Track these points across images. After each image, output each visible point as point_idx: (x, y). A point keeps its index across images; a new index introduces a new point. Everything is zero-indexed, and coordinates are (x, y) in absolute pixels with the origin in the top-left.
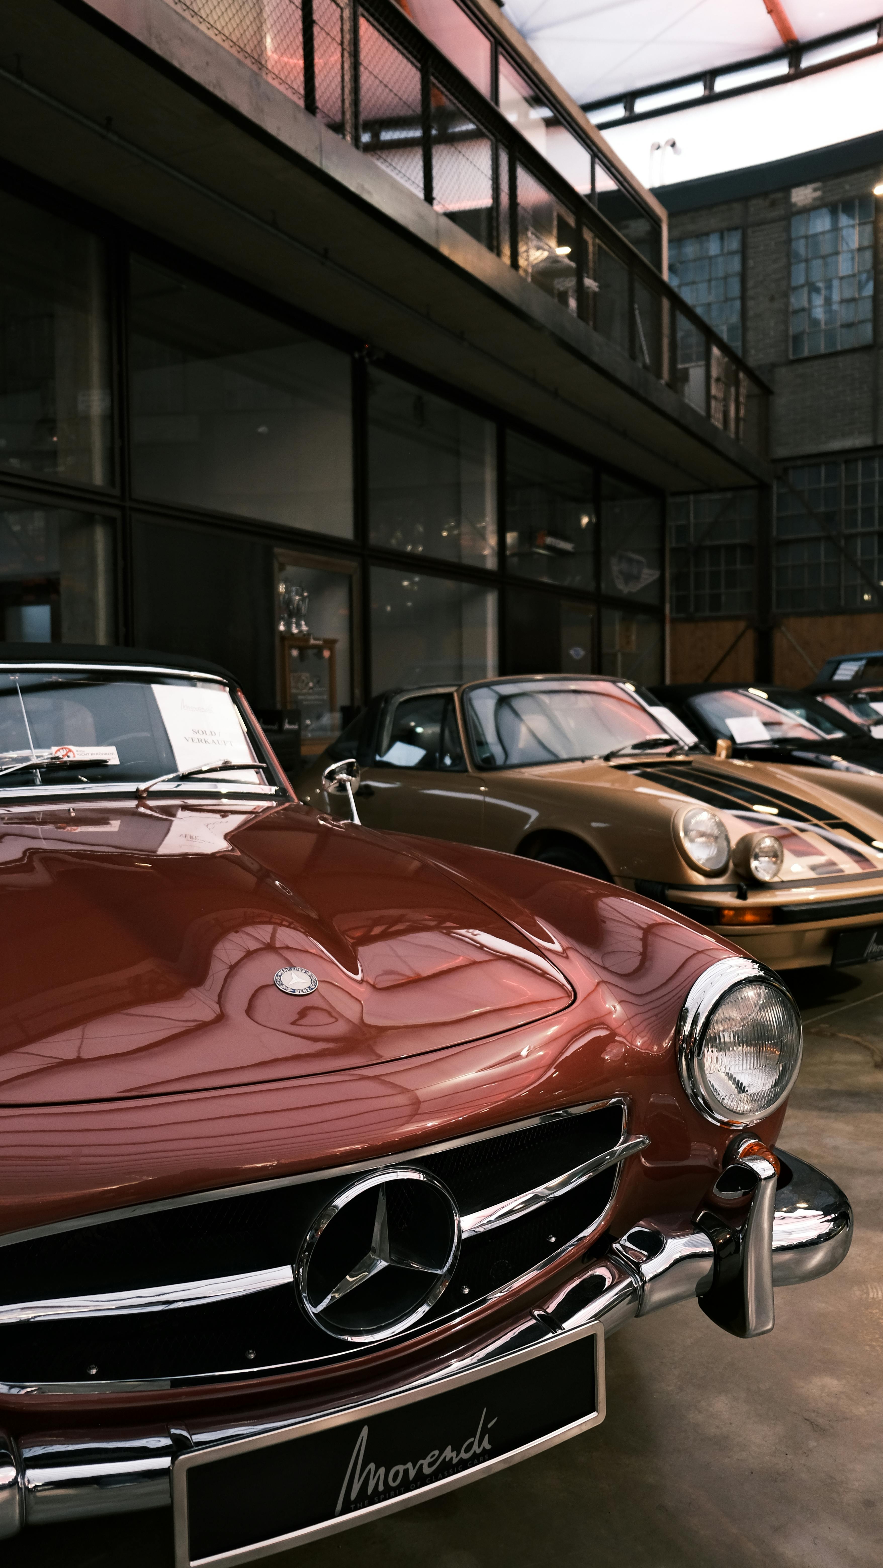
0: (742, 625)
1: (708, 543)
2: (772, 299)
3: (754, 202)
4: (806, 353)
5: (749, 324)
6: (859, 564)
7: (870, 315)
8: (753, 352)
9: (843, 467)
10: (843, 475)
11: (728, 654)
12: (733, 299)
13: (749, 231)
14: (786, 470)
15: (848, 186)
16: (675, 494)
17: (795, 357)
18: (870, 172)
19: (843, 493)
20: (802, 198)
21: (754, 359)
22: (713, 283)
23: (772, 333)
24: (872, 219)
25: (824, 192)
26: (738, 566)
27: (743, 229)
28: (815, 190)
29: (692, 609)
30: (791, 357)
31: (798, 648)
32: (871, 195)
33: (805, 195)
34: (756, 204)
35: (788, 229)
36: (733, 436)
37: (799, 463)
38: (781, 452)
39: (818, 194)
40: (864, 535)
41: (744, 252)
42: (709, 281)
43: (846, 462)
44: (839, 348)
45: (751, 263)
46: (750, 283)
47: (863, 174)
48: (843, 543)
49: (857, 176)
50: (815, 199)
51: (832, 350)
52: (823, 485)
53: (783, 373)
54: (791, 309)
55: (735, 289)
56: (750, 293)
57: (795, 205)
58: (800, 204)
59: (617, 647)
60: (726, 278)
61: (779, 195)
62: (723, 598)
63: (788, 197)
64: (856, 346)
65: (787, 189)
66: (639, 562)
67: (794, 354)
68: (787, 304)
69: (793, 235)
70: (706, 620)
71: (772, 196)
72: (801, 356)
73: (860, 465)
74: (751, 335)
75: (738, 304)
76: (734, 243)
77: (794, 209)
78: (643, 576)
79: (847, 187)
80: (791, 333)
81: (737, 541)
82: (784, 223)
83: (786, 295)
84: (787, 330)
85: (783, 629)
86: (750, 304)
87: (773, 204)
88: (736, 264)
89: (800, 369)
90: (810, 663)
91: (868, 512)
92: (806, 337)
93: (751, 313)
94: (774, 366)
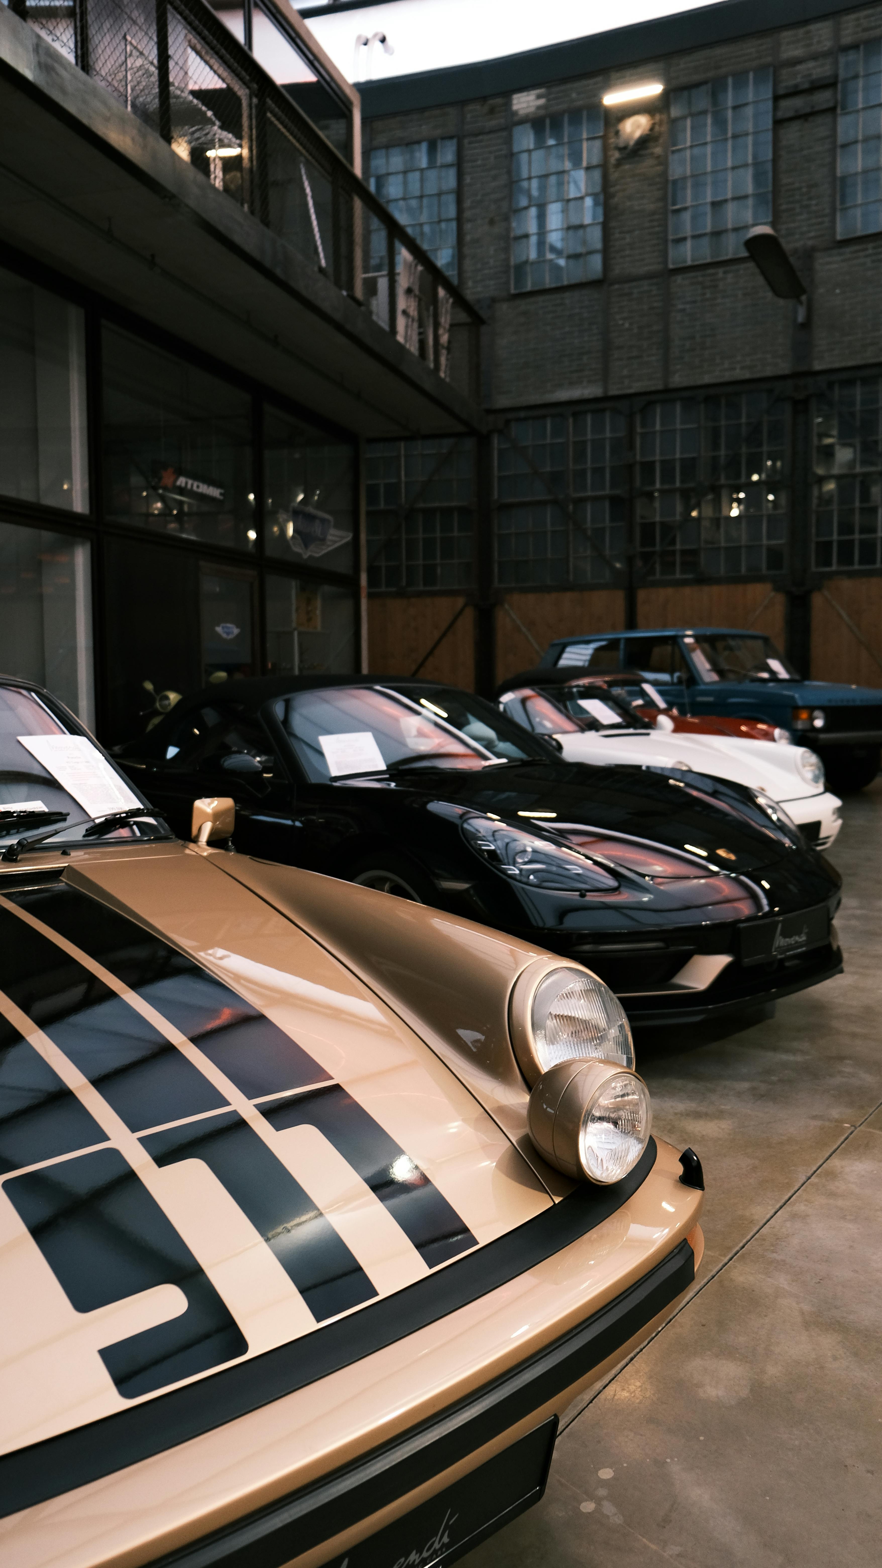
0: (460, 601)
1: (421, 505)
2: (492, 222)
3: (471, 107)
4: (529, 287)
5: (466, 251)
6: (589, 533)
7: (599, 245)
8: (470, 284)
9: (571, 420)
10: (571, 429)
11: (444, 635)
12: (448, 220)
13: (466, 141)
14: (508, 422)
15: (574, 93)
16: (372, 441)
17: (517, 292)
18: (599, 79)
19: (571, 449)
20: (524, 105)
21: (471, 292)
22: (425, 201)
23: (491, 261)
24: (601, 134)
25: (548, 100)
26: (456, 534)
27: (459, 138)
28: (539, 97)
29: (404, 583)
30: (513, 291)
31: (524, 629)
32: (599, 104)
33: (528, 102)
34: (474, 110)
35: (509, 141)
36: (432, 366)
37: (522, 414)
38: (503, 402)
39: (542, 101)
40: (595, 499)
41: (459, 165)
42: (421, 197)
43: (575, 415)
44: (565, 283)
45: (468, 180)
46: (467, 203)
47: (591, 81)
48: (571, 507)
49: (585, 82)
50: (539, 108)
51: (559, 285)
52: (548, 441)
53: (504, 308)
54: (512, 235)
55: (451, 211)
56: (467, 214)
57: (515, 113)
58: (522, 112)
59: (294, 625)
60: (439, 195)
61: (499, 101)
62: (439, 570)
63: (509, 104)
64: (584, 280)
65: (507, 94)
66: (323, 521)
67: (515, 288)
68: (508, 229)
69: (516, 149)
70: (420, 595)
71: (492, 102)
72: (524, 290)
73: (589, 418)
74: (468, 264)
75: (454, 225)
76: (448, 154)
77: (516, 119)
78: (329, 537)
79: (574, 95)
80: (512, 263)
81: (454, 504)
82: (504, 134)
83: (507, 219)
84: (507, 259)
85: (507, 606)
86: (468, 226)
87: (492, 111)
88: (450, 180)
89: (524, 305)
90: (536, 646)
91: (598, 471)
92: (528, 269)
93: (468, 238)
94: (494, 300)
